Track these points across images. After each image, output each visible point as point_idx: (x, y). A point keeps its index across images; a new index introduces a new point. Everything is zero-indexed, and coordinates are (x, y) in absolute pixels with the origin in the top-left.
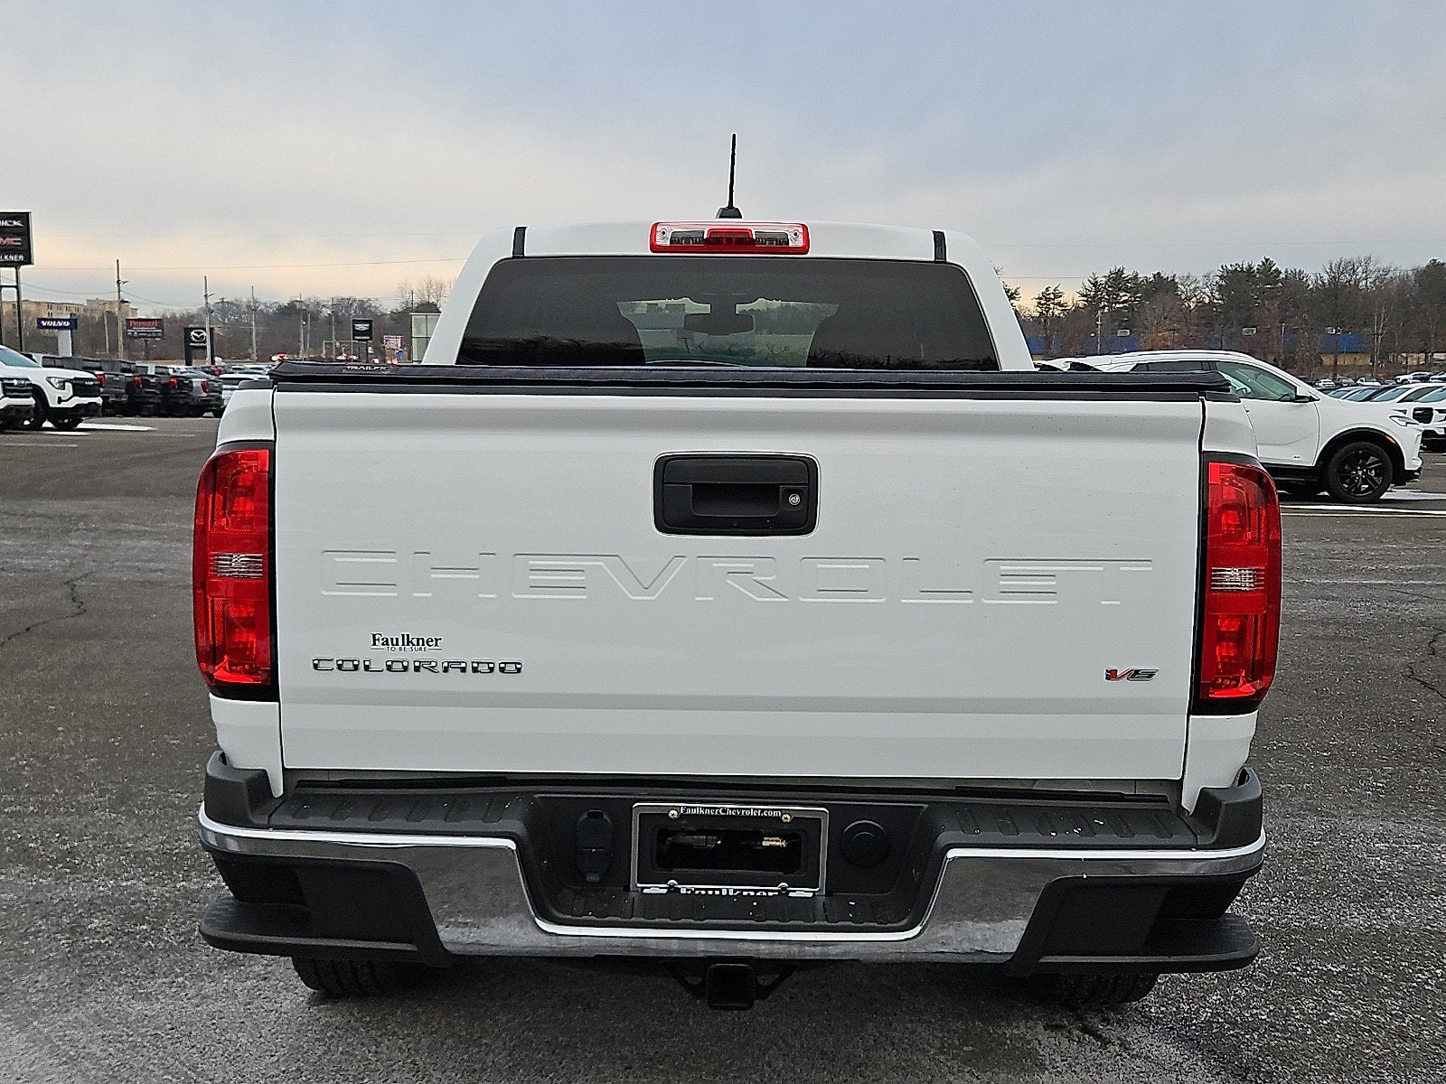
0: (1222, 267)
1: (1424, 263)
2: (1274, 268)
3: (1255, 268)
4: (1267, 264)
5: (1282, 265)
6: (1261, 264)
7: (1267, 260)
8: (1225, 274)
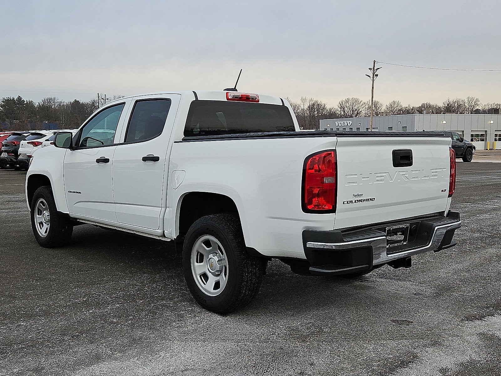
0: (3, 98)
1: (72, 101)
2: (22, 100)
3: (15, 99)
4: (19, 98)
5: (26, 99)
6: (17, 98)
7: (19, 97)
8: (4, 101)
